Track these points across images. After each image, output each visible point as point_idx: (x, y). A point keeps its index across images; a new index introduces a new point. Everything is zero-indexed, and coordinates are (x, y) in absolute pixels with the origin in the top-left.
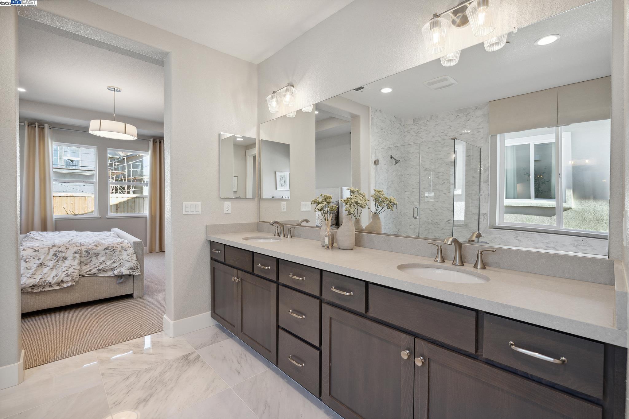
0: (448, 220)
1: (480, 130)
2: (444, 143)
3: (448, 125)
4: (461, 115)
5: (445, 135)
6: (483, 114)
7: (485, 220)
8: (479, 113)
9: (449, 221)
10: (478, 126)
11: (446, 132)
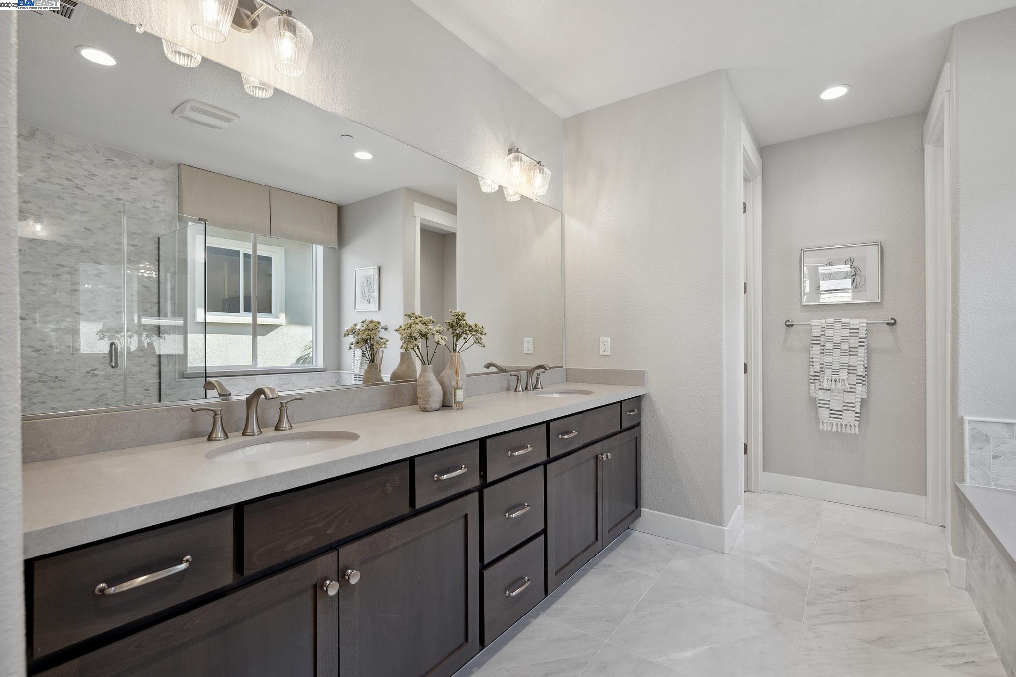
0: (93, 370)
1: (158, 204)
2: (76, 204)
3: (85, 170)
4: (117, 161)
5: (77, 188)
6: (164, 179)
7: (170, 364)
8: (157, 173)
9: (94, 372)
10: (154, 195)
11: (79, 182)
